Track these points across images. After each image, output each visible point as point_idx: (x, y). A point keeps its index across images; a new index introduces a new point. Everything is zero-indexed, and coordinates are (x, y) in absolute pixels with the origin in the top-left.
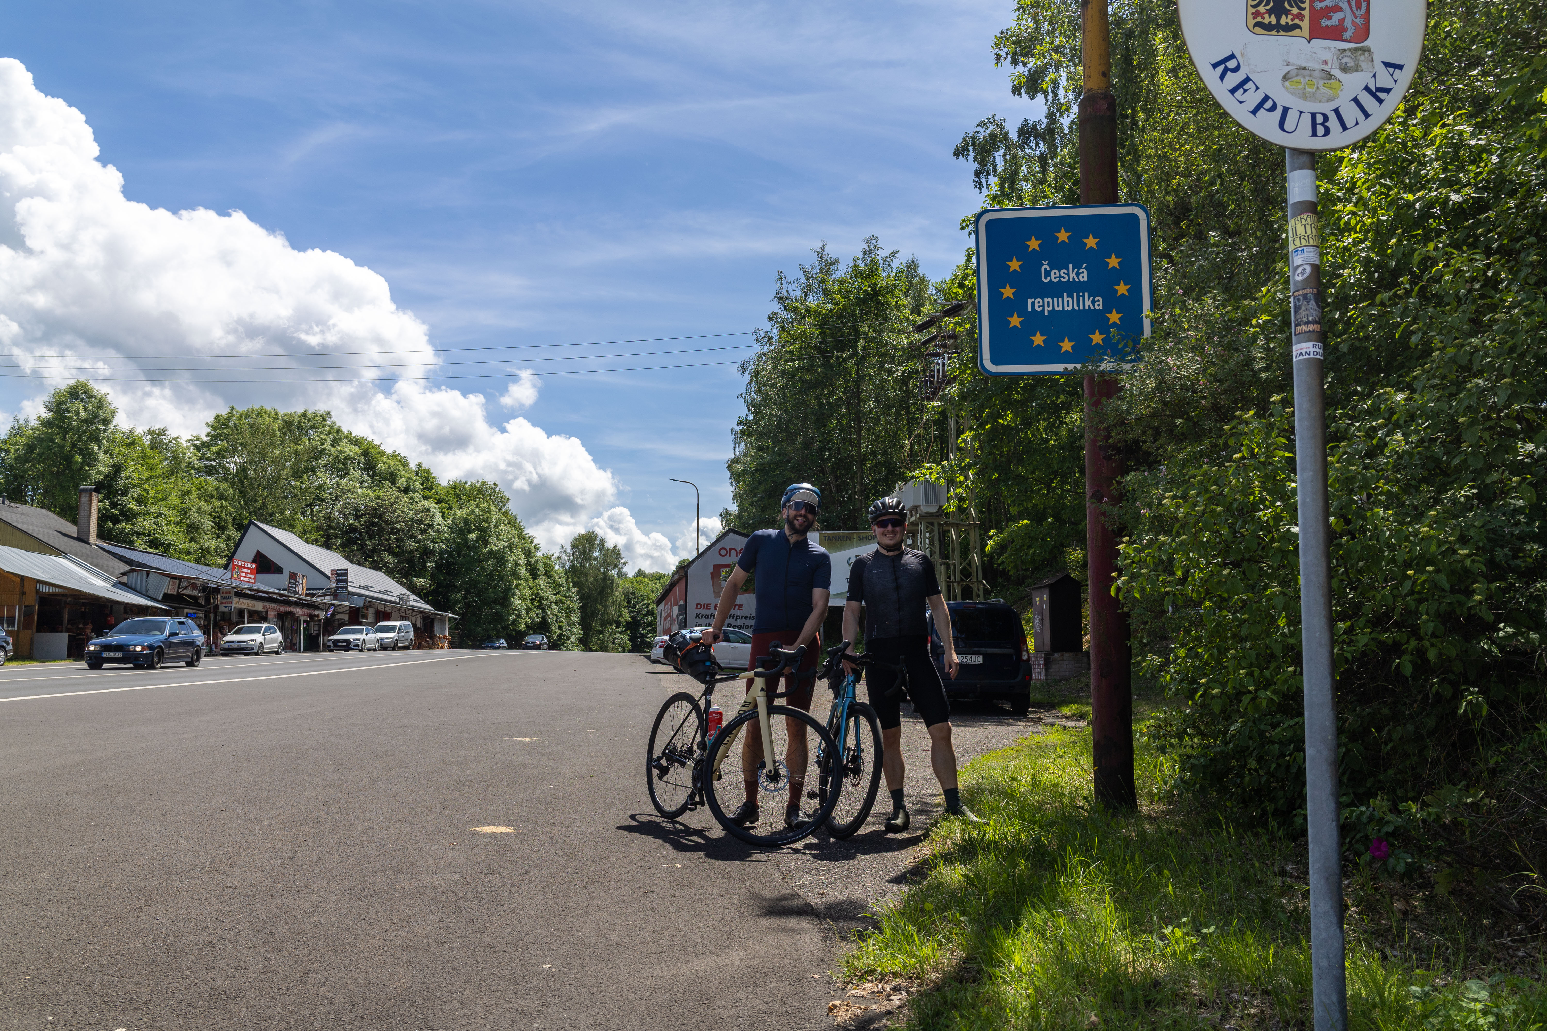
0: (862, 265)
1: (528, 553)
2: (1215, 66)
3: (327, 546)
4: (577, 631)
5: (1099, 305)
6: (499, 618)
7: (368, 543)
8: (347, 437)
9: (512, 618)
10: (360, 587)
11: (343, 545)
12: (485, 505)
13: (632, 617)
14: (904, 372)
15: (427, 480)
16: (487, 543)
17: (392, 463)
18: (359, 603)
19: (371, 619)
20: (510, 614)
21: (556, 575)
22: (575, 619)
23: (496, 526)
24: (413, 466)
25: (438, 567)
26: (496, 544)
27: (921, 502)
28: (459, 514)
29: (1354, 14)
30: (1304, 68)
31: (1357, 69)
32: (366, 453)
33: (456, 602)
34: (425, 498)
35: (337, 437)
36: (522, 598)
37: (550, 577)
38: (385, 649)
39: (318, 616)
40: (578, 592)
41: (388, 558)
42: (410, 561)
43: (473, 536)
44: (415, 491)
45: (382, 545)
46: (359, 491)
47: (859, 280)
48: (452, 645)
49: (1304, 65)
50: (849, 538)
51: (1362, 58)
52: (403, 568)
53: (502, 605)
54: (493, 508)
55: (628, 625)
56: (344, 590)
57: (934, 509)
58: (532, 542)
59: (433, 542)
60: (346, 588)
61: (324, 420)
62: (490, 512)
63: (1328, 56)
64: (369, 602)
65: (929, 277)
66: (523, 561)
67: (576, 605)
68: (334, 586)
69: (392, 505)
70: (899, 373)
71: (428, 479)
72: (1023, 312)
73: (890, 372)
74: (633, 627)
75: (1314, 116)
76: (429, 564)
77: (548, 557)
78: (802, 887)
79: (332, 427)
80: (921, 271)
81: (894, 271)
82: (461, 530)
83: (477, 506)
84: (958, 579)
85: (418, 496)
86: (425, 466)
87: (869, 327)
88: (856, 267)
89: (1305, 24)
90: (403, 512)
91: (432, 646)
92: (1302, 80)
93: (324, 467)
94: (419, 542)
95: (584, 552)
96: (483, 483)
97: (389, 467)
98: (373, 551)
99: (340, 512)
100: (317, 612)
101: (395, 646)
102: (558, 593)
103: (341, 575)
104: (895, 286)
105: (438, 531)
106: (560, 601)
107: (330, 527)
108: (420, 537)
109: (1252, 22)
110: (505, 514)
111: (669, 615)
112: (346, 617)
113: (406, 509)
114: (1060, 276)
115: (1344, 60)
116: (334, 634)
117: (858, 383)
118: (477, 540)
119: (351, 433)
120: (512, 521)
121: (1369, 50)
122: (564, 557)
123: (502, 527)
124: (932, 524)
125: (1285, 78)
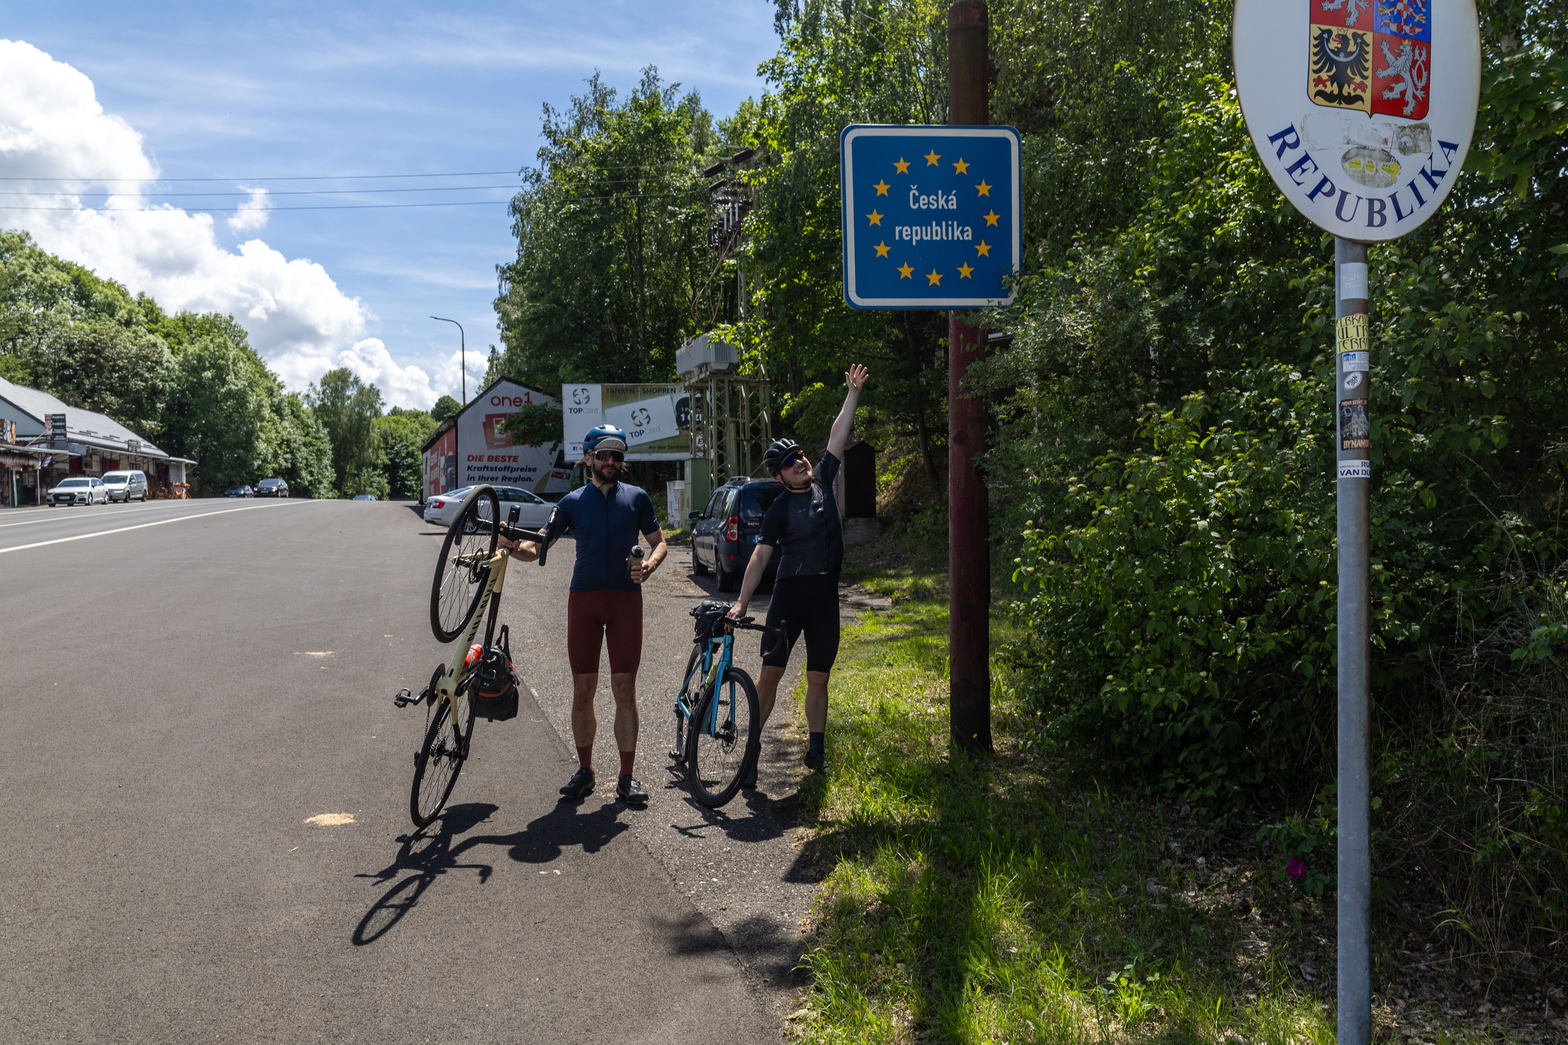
0: (642, 99)
1: (271, 392)
2: (1273, 139)
3: (36, 385)
4: (330, 474)
5: (968, 236)
6: (243, 464)
7: (86, 382)
8: (52, 262)
9: (257, 463)
10: (81, 433)
11: (55, 385)
12: (221, 340)
13: (390, 459)
14: (688, 215)
15: (152, 314)
16: (224, 382)
17: (109, 292)
18: (81, 451)
19: (96, 467)
20: (254, 459)
21: (303, 416)
22: (326, 461)
23: (234, 364)
24: (134, 295)
25: (169, 408)
26: (234, 384)
27: (711, 358)
28: (191, 350)
29: (1415, 86)
30: (1365, 148)
31: (1415, 149)
32: (76, 281)
33: (192, 447)
34: (151, 331)
35: (40, 261)
36: (268, 441)
37: (297, 417)
38: (115, 501)
39: (33, 466)
40: (329, 433)
41: (110, 399)
42: (137, 402)
43: (208, 374)
44: (138, 324)
45: (103, 384)
46: (72, 323)
47: (640, 114)
48: (193, 494)
49: (1364, 143)
50: (633, 391)
51: (1421, 137)
52: (130, 409)
53: (245, 449)
54: (229, 343)
55: (386, 468)
56: (62, 438)
57: (724, 366)
58: (275, 380)
59: (162, 380)
60: (65, 435)
61: (22, 241)
62: (226, 348)
63: (1388, 133)
64: (93, 450)
65: (711, 112)
66: (266, 402)
67: (327, 447)
68: (50, 432)
69: (112, 339)
70: (683, 216)
71: (152, 311)
72: (889, 240)
73: (673, 215)
74: (392, 469)
75: (1371, 202)
76: (159, 405)
77: (294, 396)
78: (699, 897)
79: (32, 250)
80: (703, 106)
81: (676, 105)
82: (194, 368)
83: (212, 341)
84: (748, 437)
85: (142, 330)
86: (148, 296)
87: (651, 165)
88: (635, 100)
89: (1367, 96)
90: (125, 347)
91: (169, 494)
92: (1362, 161)
93: (27, 295)
94: (146, 380)
95: (335, 390)
96: (216, 316)
97: (106, 297)
98: (93, 391)
99: (49, 347)
100: (31, 463)
101: (127, 498)
102: (307, 434)
103: (58, 421)
104: (677, 123)
105: (167, 369)
106: (310, 443)
107: (38, 363)
108: (147, 375)
109: (1313, 90)
110: (244, 350)
111: (436, 465)
112: (67, 467)
113: (128, 345)
114: (929, 203)
115: (1404, 139)
116: (53, 487)
117: (639, 225)
118: (213, 379)
119: (56, 258)
120: (252, 358)
121: (1427, 128)
122: (313, 395)
123: (241, 364)
124: (723, 381)
125: (1346, 158)
